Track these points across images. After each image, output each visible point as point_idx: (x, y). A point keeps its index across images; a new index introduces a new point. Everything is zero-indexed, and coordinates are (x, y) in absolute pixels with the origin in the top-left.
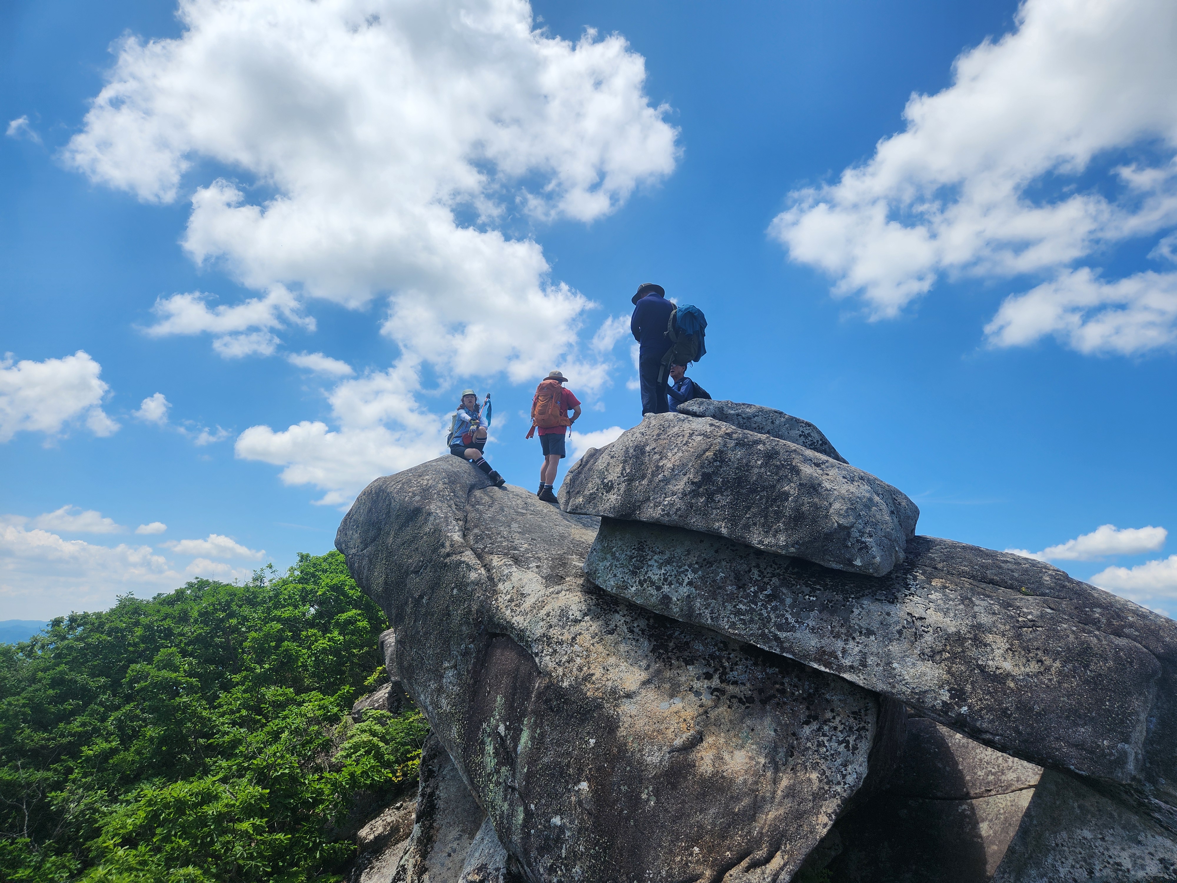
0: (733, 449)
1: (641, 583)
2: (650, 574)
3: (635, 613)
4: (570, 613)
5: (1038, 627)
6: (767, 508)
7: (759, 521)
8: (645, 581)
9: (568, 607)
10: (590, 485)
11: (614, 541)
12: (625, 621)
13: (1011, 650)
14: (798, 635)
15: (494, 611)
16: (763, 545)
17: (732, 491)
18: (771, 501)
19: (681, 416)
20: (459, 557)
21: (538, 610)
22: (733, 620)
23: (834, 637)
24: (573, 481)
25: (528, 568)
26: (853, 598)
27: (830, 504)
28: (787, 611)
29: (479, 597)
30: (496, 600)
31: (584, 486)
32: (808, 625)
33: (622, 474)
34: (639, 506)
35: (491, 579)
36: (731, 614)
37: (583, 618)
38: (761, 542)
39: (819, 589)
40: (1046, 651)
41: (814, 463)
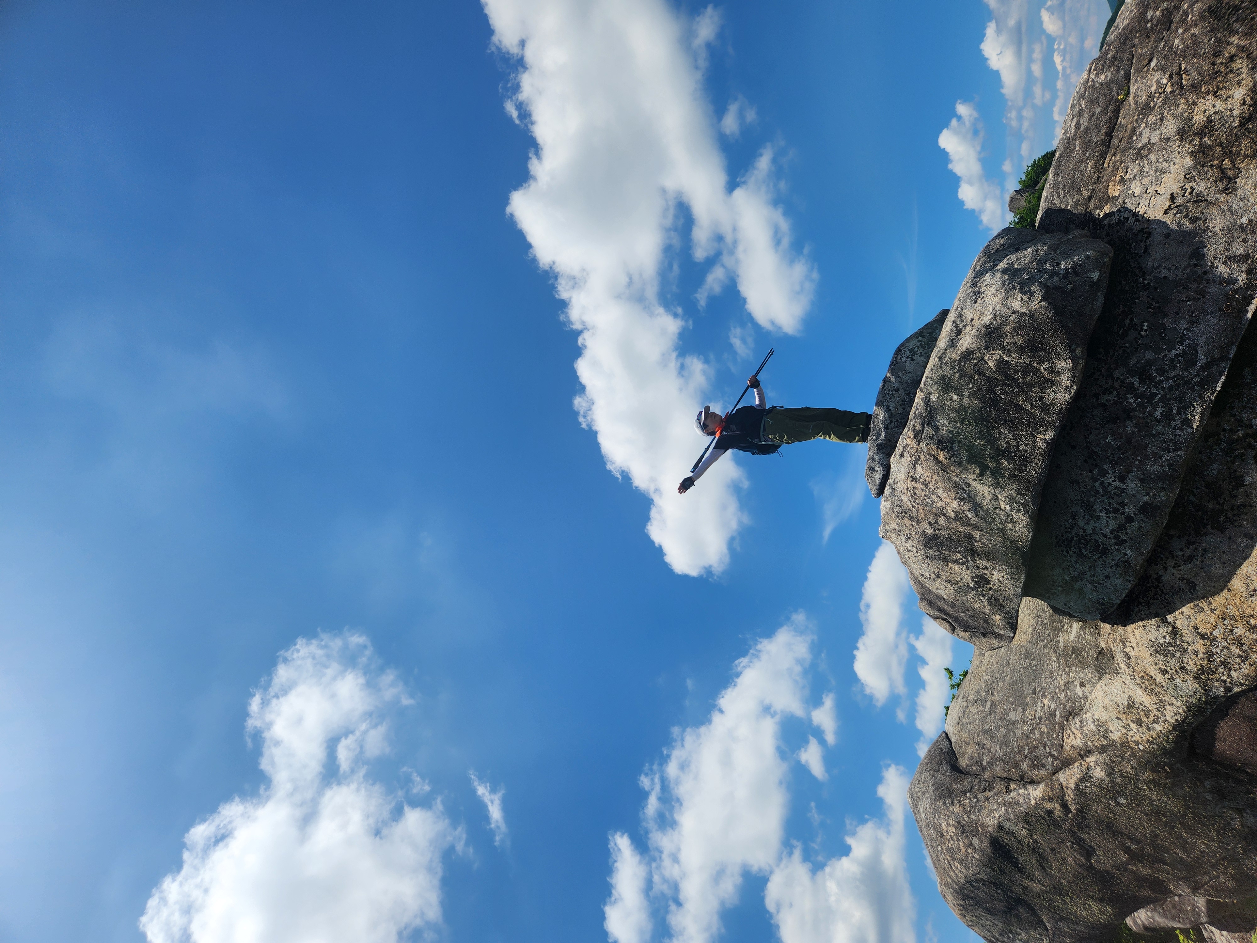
0: (936, 429)
1: (1121, 542)
2: (1107, 531)
3: (1162, 553)
4: (1162, 641)
5: (1180, 68)
6: (1018, 385)
7: (1036, 393)
8: (1117, 537)
9: (1152, 644)
10: (976, 606)
11: (1055, 578)
12: (1174, 567)
13: (1217, 92)
14: (1201, 340)
15: (1155, 746)
16: (1072, 386)
17: (993, 427)
18: (1009, 380)
19: (887, 491)
20: (1069, 791)
21: (1157, 685)
22: (1179, 422)
23: (1204, 296)
24: (967, 628)
25: (1085, 698)
26: (1144, 279)
27: (1014, 312)
28: (1165, 356)
29: (1132, 768)
30: (1137, 743)
31: (976, 614)
32: (1185, 329)
33: (963, 564)
34: (1011, 542)
35: (1103, 750)
36: (1170, 426)
37: (1169, 623)
38: (1067, 390)
39: (1132, 320)
40: (1217, 54)
41: (957, 336)
